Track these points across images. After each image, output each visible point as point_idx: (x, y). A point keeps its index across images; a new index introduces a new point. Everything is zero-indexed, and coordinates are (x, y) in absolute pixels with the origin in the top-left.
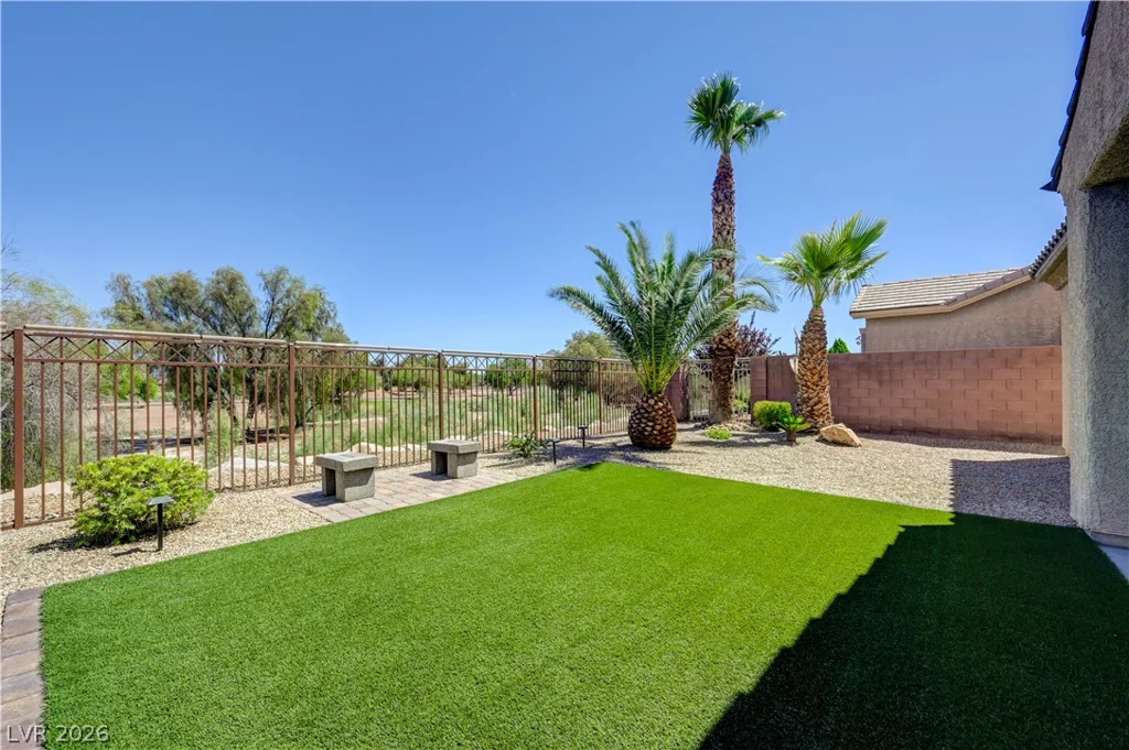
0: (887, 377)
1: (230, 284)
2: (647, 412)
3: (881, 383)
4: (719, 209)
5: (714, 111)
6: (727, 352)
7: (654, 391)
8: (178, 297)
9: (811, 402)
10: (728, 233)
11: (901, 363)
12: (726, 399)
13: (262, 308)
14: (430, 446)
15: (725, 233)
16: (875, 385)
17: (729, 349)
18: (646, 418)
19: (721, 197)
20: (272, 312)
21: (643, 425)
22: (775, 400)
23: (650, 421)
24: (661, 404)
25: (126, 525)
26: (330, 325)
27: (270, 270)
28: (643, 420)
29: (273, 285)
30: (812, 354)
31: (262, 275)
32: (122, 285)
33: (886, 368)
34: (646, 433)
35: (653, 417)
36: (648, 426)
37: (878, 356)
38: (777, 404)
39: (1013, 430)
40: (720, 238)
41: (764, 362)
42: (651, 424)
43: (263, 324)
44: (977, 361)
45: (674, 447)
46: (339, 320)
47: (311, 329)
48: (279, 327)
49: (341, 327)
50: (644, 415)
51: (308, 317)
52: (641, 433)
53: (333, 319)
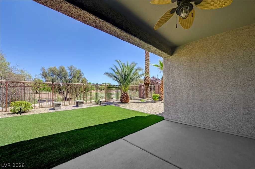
1: (62, 69)
4: (146, 55)
6: (147, 84)
8: (53, 72)
9: (162, 94)
10: (148, 59)
12: (147, 93)
13: (69, 74)
14: (76, 101)
15: (147, 59)
17: (148, 83)
19: (146, 52)
20: (71, 74)
24: (125, 94)
25: (17, 111)
26: (82, 77)
27: (69, 66)
29: (70, 69)
31: (68, 67)
32: (43, 69)
40: (146, 61)
41: (158, 86)
42: (123, 98)
43: (69, 77)
45: (129, 103)
46: (84, 76)
47: (78, 78)
48: (72, 78)
49: (85, 77)
50: (122, 96)
51: (77, 75)
52: (121, 100)
53: (83, 76)
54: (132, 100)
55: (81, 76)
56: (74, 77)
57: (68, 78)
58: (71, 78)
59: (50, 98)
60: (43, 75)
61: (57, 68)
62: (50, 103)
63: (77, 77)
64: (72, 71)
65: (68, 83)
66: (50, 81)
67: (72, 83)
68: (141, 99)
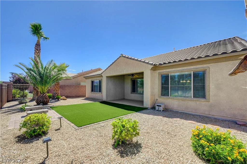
0: (64, 89)
2: (44, 97)
3: (63, 90)
5: (36, 30)
11: (66, 87)
16: (62, 90)
22: (50, 93)
30: (58, 85)
33: (64, 87)
37: (63, 85)
38: (50, 94)
39: (79, 96)
44: (75, 87)
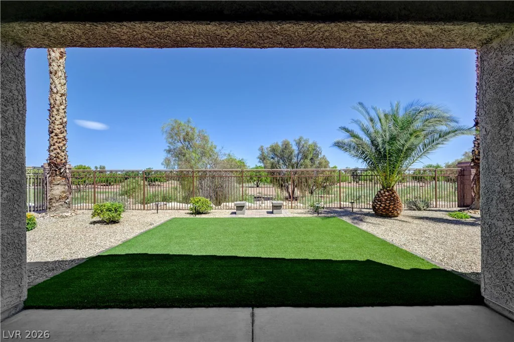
1: (286, 146)
7: (386, 186)
13: (296, 152)
18: (377, 200)
20: (299, 153)
21: (375, 203)
23: (379, 202)
24: (387, 193)
26: (320, 156)
27: (297, 138)
28: (376, 201)
29: (298, 144)
31: (295, 140)
32: (261, 149)
34: (377, 208)
35: (381, 200)
36: (378, 204)
42: (379, 203)
43: (296, 158)
46: (323, 154)
47: (312, 159)
48: (302, 158)
49: (324, 156)
50: (378, 199)
51: (310, 154)
52: (374, 208)
53: (321, 153)
54: (420, 210)
55: (317, 155)
56: (305, 157)
57: (294, 160)
58: (299, 160)
59: (272, 195)
60: (261, 159)
61: (280, 144)
62: (269, 204)
63: (309, 158)
64: (301, 147)
65: (295, 169)
66: (270, 167)
67: (300, 168)
68: (459, 211)
